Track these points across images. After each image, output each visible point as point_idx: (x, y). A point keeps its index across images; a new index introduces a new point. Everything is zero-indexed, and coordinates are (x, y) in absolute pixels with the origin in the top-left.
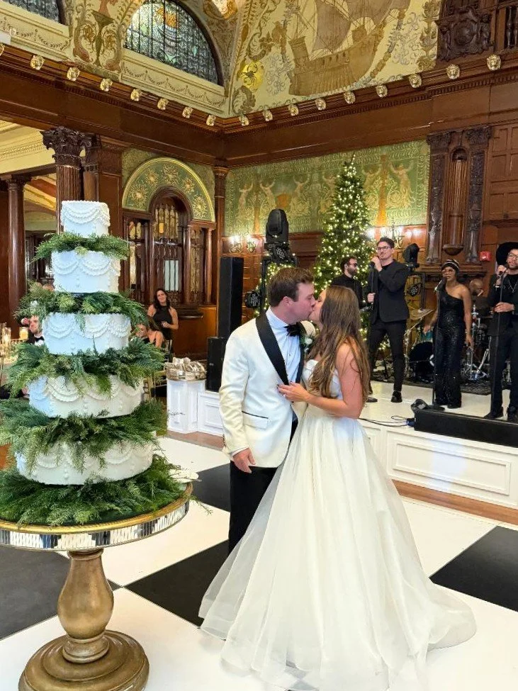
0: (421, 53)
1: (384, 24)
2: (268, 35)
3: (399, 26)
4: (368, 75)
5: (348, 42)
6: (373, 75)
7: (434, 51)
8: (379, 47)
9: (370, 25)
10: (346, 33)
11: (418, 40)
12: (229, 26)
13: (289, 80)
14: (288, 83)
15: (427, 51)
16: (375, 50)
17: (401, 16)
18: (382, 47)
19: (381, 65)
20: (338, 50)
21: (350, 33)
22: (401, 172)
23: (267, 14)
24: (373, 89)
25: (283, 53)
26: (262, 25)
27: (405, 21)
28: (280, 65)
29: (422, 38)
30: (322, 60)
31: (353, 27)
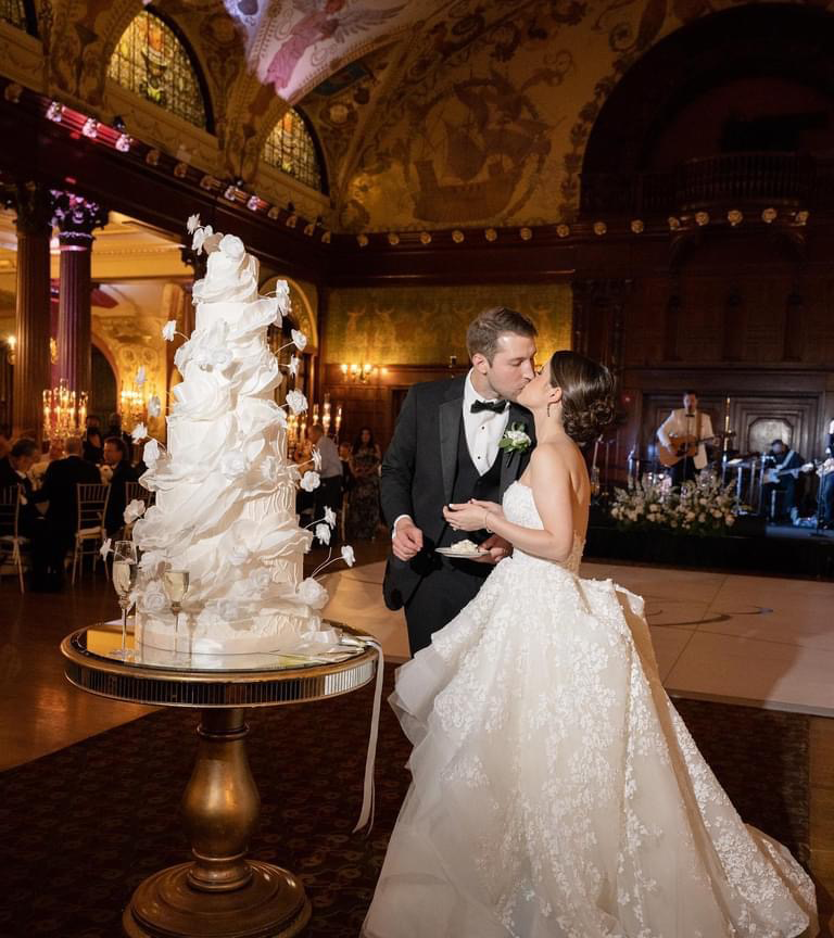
0: (561, 200)
1: (523, 165)
2: (387, 149)
3: (539, 170)
4: (505, 212)
5: (483, 176)
6: (511, 213)
7: (576, 200)
8: (518, 187)
9: (508, 164)
10: (481, 166)
11: (558, 188)
12: (345, 136)
13: (413, 203)
14: (412, 206)
15: (568, 199)
16: (513, 190)
17: (541, 161)
18: (521, 189)
19: (520, 206)
20: (472, 181)
21: (485, 167)
22: (540, 313)
23: (387, 128)
24: (516, 230)
25: (406, 172)
26: (379, 137)
27: (545, 166)
28: (402, 184)
29: (563, 186)
30: (454, 189)
31: (489, 162)
